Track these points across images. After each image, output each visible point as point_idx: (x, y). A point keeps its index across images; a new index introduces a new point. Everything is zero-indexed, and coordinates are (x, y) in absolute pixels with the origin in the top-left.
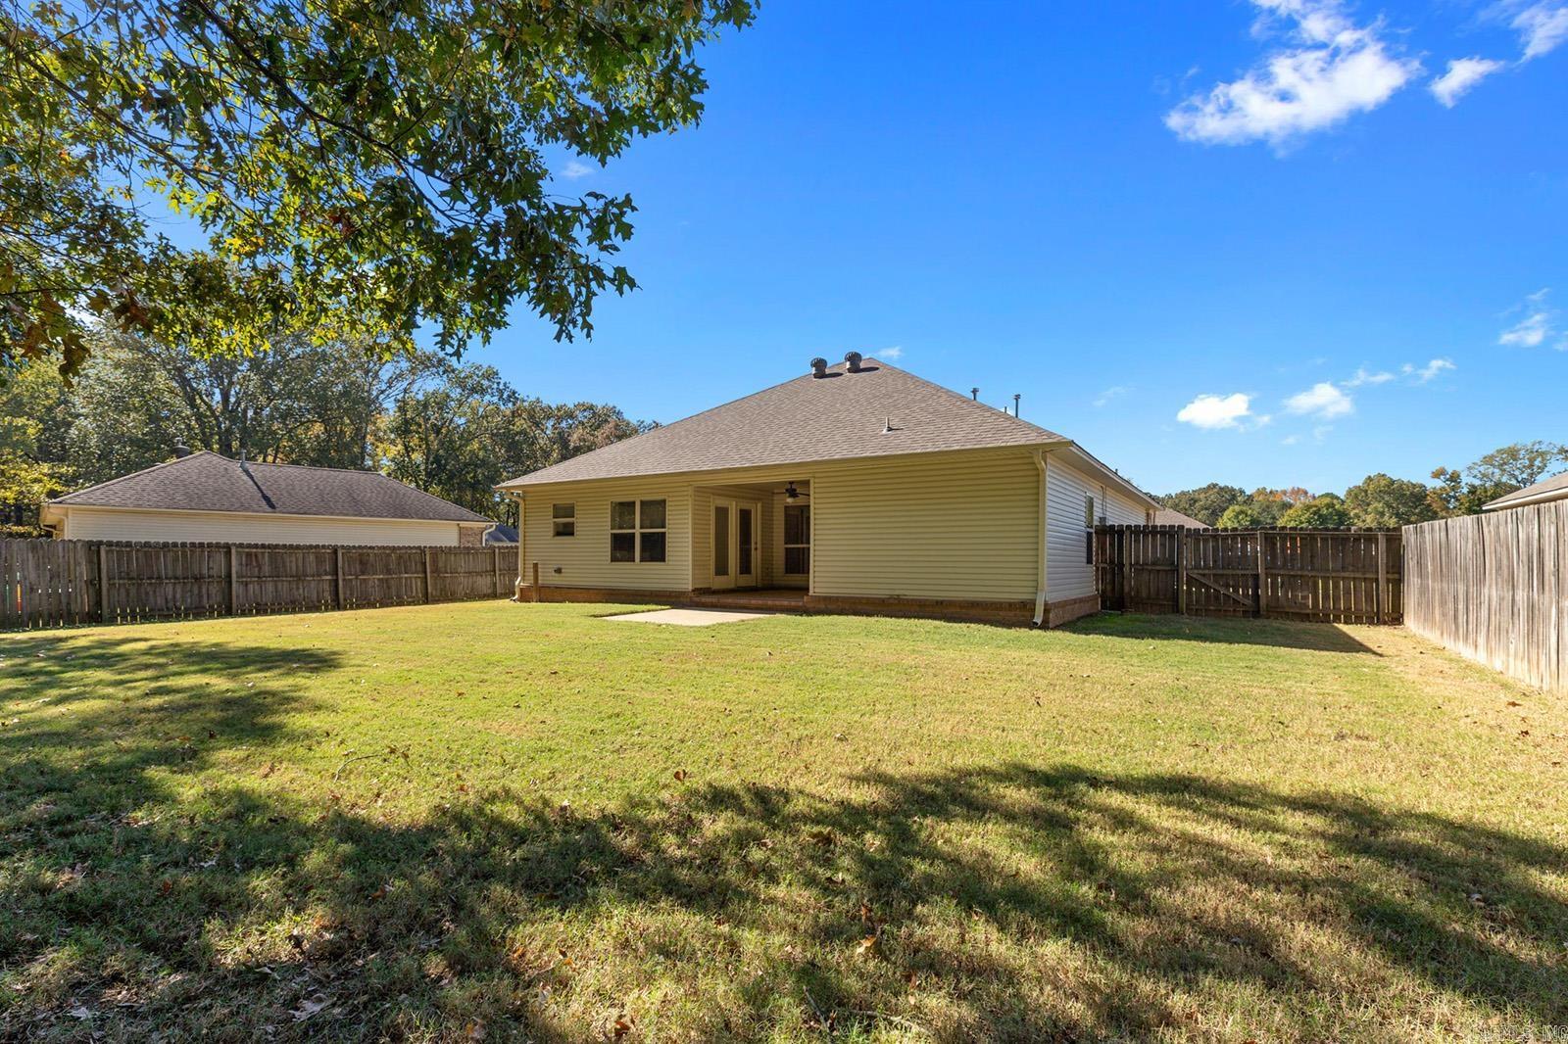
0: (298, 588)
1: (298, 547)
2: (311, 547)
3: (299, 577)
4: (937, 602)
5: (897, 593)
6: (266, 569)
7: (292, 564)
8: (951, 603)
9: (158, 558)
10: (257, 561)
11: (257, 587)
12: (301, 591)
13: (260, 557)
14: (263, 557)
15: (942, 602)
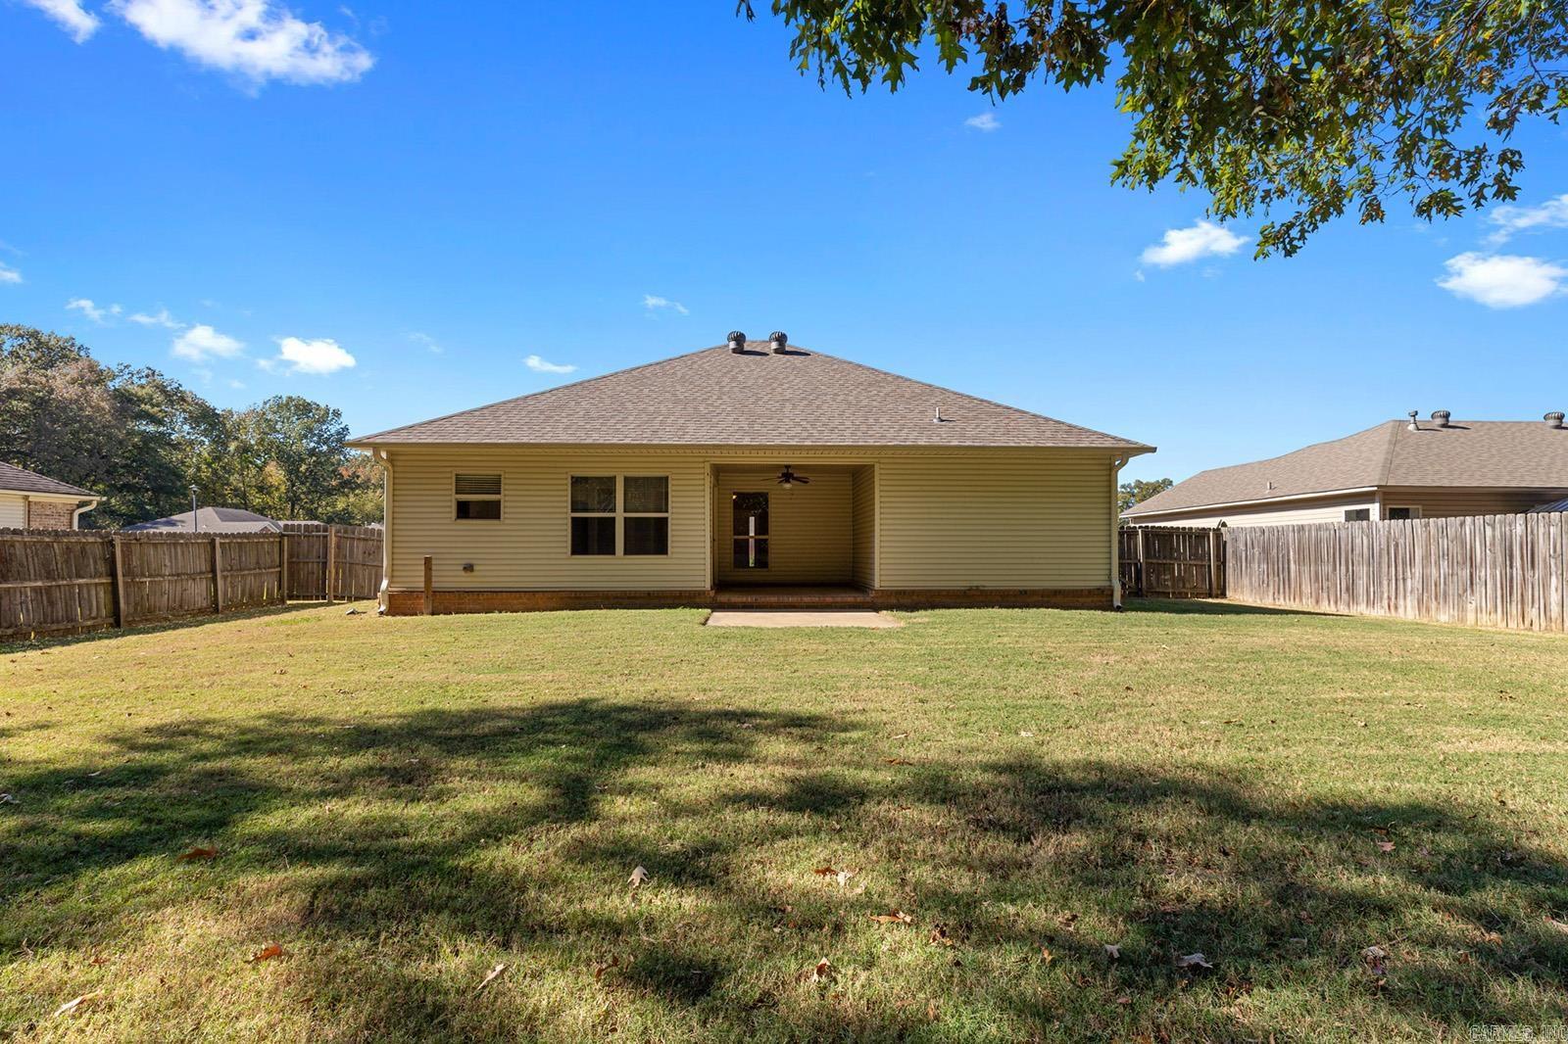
4: (1021, 592)
5: (975, 584)
8: (1034, 592)
15: (1026, 592)
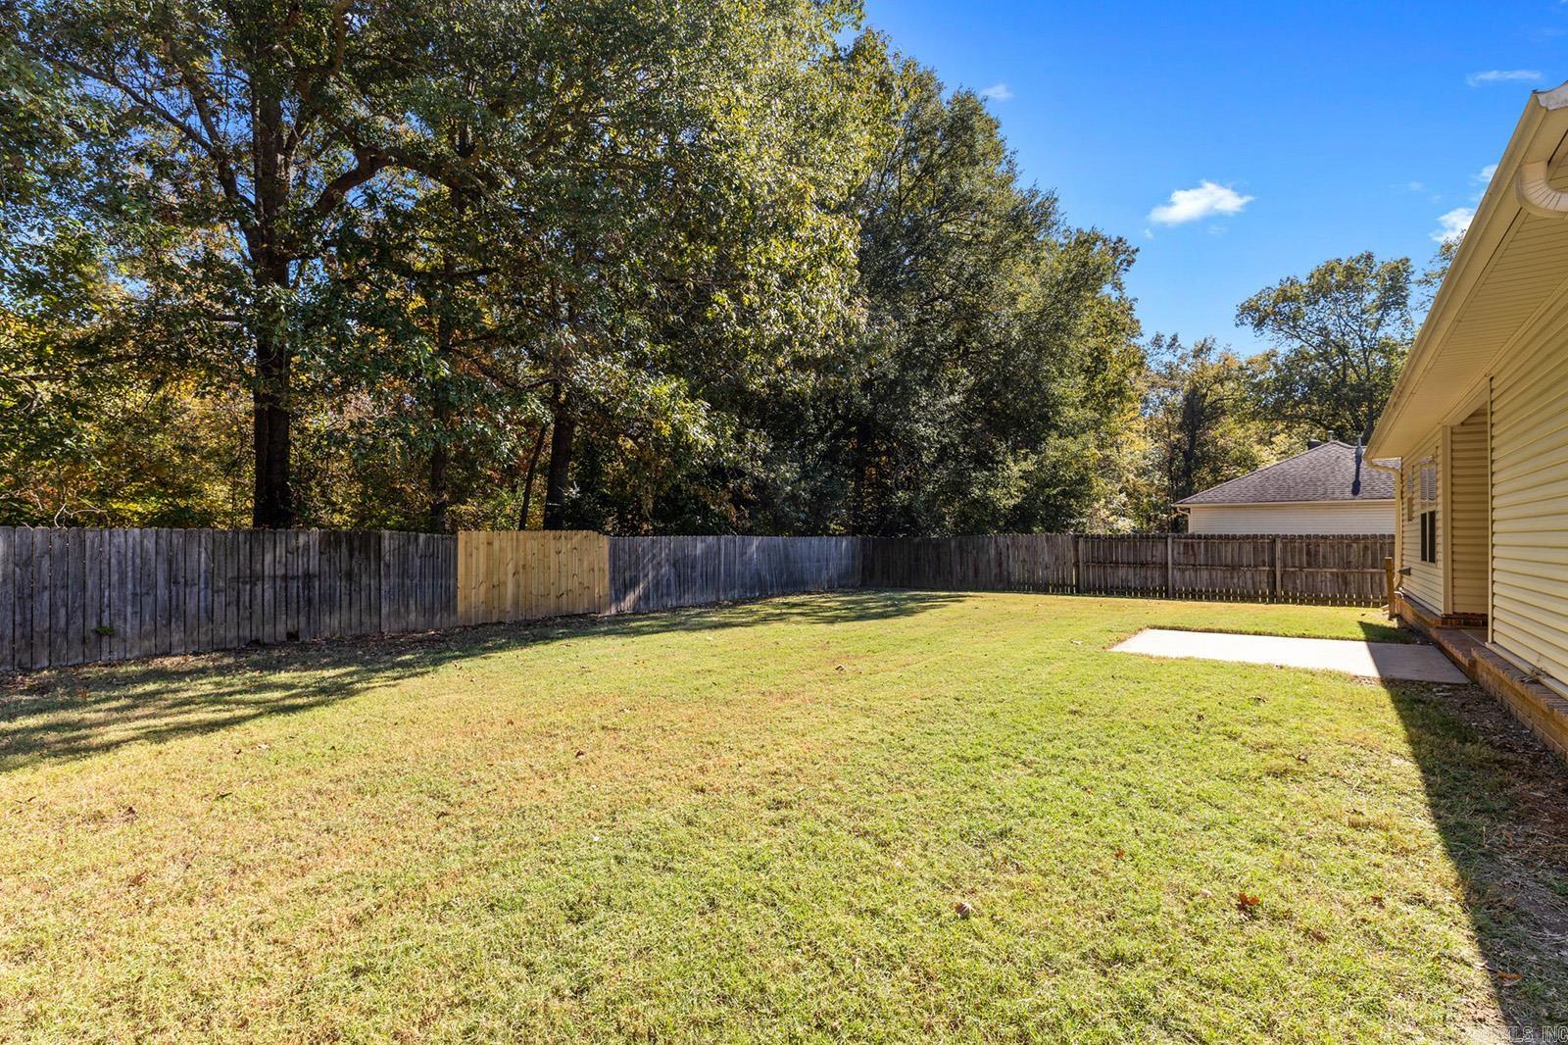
0: (1232, 578)
1: (1234, 537)
2: (1247, 537)
3: (1234, 567)
5: (1541, 663)
6: (1202, 558)
7: (1228, 553)
9: (1117, 547)
10: (1193, 550)
11: (1193, 574)
12: (1236, 580)
13: (1196, 546)
14: (1199, 547)
